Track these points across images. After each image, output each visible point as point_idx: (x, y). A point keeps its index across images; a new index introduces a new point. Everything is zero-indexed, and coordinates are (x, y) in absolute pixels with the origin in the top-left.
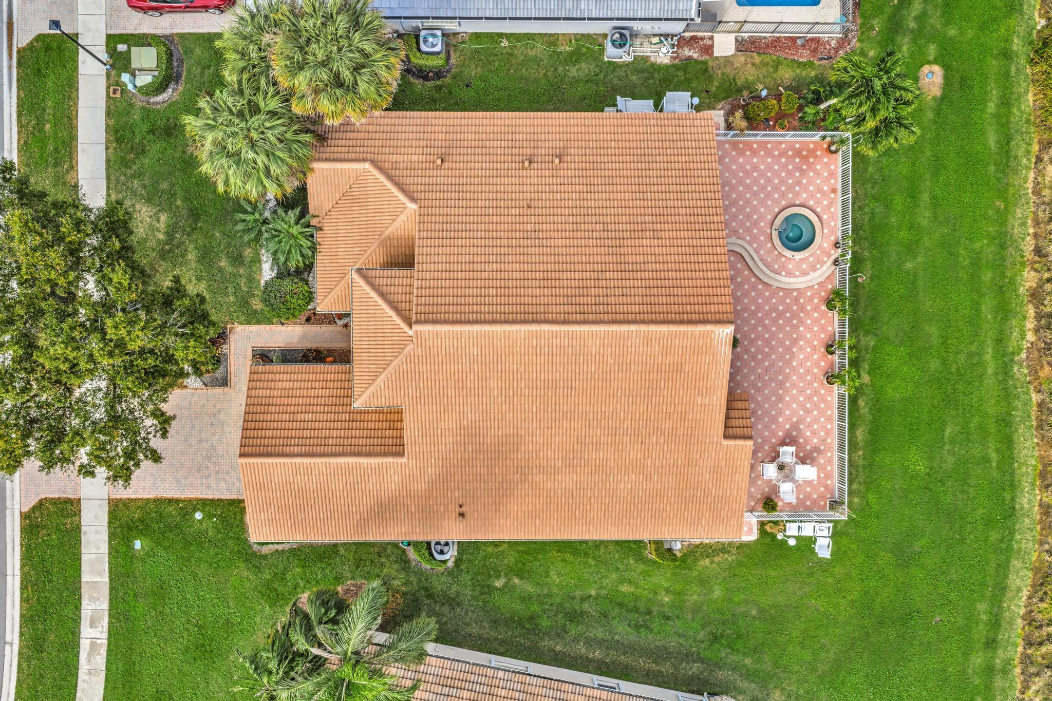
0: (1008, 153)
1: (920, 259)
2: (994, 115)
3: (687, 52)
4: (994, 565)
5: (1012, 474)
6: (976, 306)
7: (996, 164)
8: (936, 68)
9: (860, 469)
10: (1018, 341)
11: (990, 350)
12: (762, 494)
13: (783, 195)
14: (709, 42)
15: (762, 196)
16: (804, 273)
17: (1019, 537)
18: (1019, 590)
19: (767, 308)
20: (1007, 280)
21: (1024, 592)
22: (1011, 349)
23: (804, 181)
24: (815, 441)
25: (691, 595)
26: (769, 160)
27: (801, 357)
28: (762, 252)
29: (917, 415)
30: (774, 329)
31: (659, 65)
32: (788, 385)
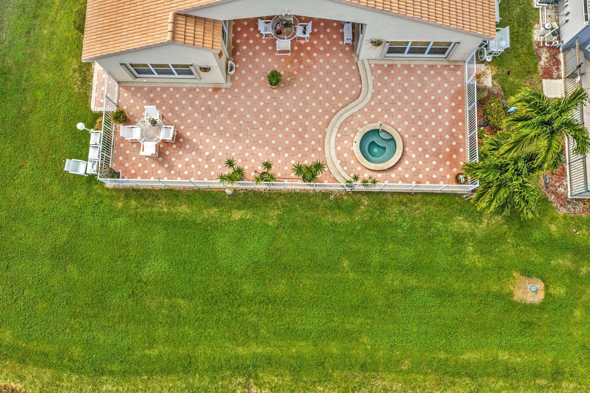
0: (458, 374)
1: (351, 275)
2: (495, 359)
3: (545, 56)
4: (47, 350)
5: (137, 373)
6: (305, 336)
7: (447, 359)
8: (541, 296)
9: (149, 209)
10: (269, 383)
11: (260, 350)
12: (132, 116)
13: (414, 136)
14: (555, 74)
15: (413, 117)
16: (339, 155)
17: (74, 379)
18: (22, 379)
19: (307, 123)
20: (330, 371)
21: (19, 385)
22: (261, 375)
23: (427, 156)
24: (180, 166)
25: (46, 53)
26: (447, 124)
27: (260, 155)
28: (359, 116)
29: (199, 270)
30: (287, 129)
31: (531, 32)
32: (234, 141)
